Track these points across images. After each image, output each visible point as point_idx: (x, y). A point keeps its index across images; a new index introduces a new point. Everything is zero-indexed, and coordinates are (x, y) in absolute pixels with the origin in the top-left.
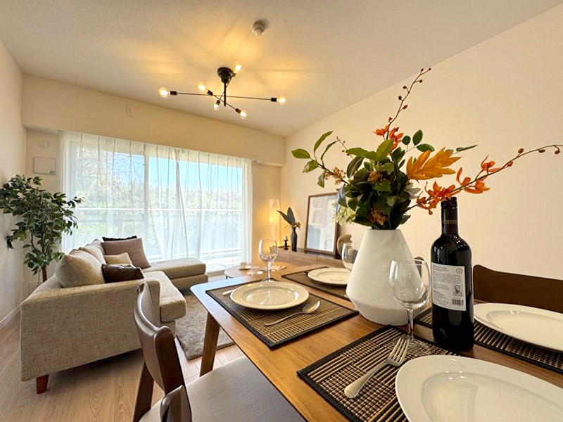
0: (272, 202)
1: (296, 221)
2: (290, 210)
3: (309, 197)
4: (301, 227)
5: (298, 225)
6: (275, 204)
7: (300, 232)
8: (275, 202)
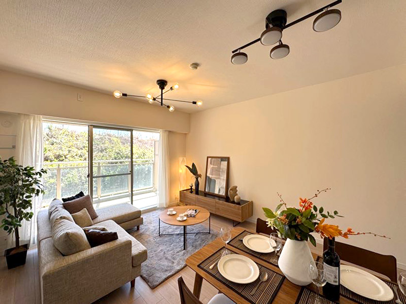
0: (181, 159)
1: (199, 173)
2: (193, 165)
3: (208, 158)
4: (202, 177)
5: (200, 176)
6: (183, 161)
7: (201, 181)
8: (183, 159)
